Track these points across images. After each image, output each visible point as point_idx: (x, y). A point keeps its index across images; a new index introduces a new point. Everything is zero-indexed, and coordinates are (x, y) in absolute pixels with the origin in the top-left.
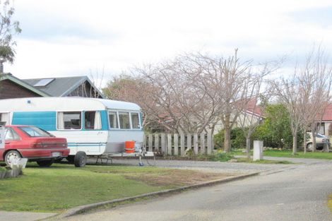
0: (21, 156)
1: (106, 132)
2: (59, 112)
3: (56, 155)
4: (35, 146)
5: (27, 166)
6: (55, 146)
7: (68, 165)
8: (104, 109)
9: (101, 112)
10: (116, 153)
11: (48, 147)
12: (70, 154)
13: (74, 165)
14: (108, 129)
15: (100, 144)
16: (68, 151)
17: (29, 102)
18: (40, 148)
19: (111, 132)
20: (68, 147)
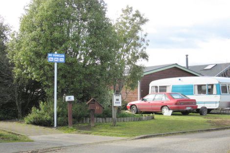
0: (169, 109)
1: (219, 96)
2: (195, 85)
3: (188, 108)
4: (176, 104)
5: (172, 115)
6: (188, 104)
7: (196, 114)
8: (218, 83)
9: (216, 85)
10: (227, 107)
11: (184, 104)
12: (198, 108)
13: (199, 114)
14: (220, 94)
15: (216, 102)
16: (197, 106)
17: (180, 80)
18: (178, 105)
19: (222, 96)
20: (197, 104)
